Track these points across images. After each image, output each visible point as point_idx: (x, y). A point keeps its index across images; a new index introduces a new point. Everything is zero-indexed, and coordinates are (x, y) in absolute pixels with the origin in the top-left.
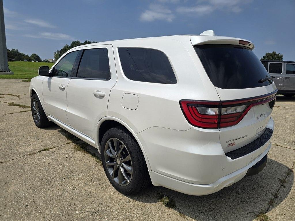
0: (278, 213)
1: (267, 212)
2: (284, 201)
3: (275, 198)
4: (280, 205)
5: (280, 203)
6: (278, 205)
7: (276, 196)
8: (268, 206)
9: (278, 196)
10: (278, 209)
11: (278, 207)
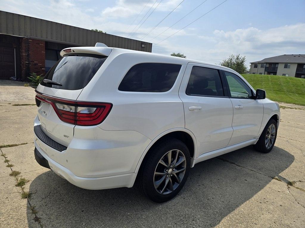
0: (20, 207)
1: (28, 201)
2: (26, 221)
3: (36, 217)
4: (25, 215)
5: (28, 216)
6: (28, 213)
7: (37, 219)
8: (32, 205)
9: (35, 221)
10: (24, 210)
11: (26, 212)
